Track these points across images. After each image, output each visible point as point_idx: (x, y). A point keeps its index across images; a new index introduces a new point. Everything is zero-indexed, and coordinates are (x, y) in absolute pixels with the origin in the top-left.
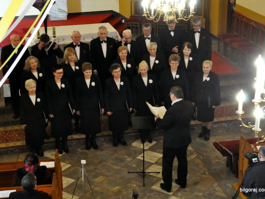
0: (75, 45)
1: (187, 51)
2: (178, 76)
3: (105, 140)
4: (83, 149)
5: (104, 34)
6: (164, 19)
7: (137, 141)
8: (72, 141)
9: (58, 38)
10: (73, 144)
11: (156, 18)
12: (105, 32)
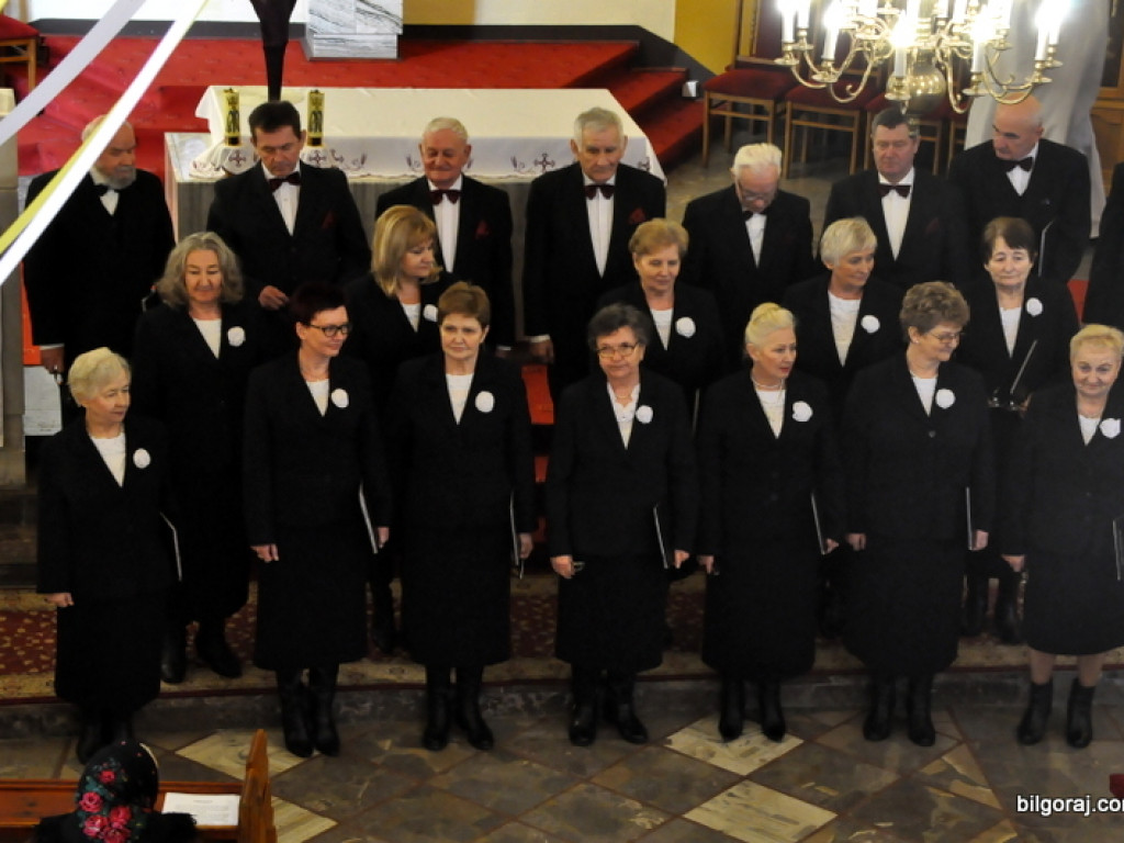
0: (435, 192)
1: (1009, 264)
2: (946, 398)
3: (529, 707)
4: (406, 743)
5: (602, 154)
6: (891, 91)
7: (696, 724)
8: (356, 695)
9: (333, 152)
10: (357, 712)
11: (844, 78)
12: (610, 143)
